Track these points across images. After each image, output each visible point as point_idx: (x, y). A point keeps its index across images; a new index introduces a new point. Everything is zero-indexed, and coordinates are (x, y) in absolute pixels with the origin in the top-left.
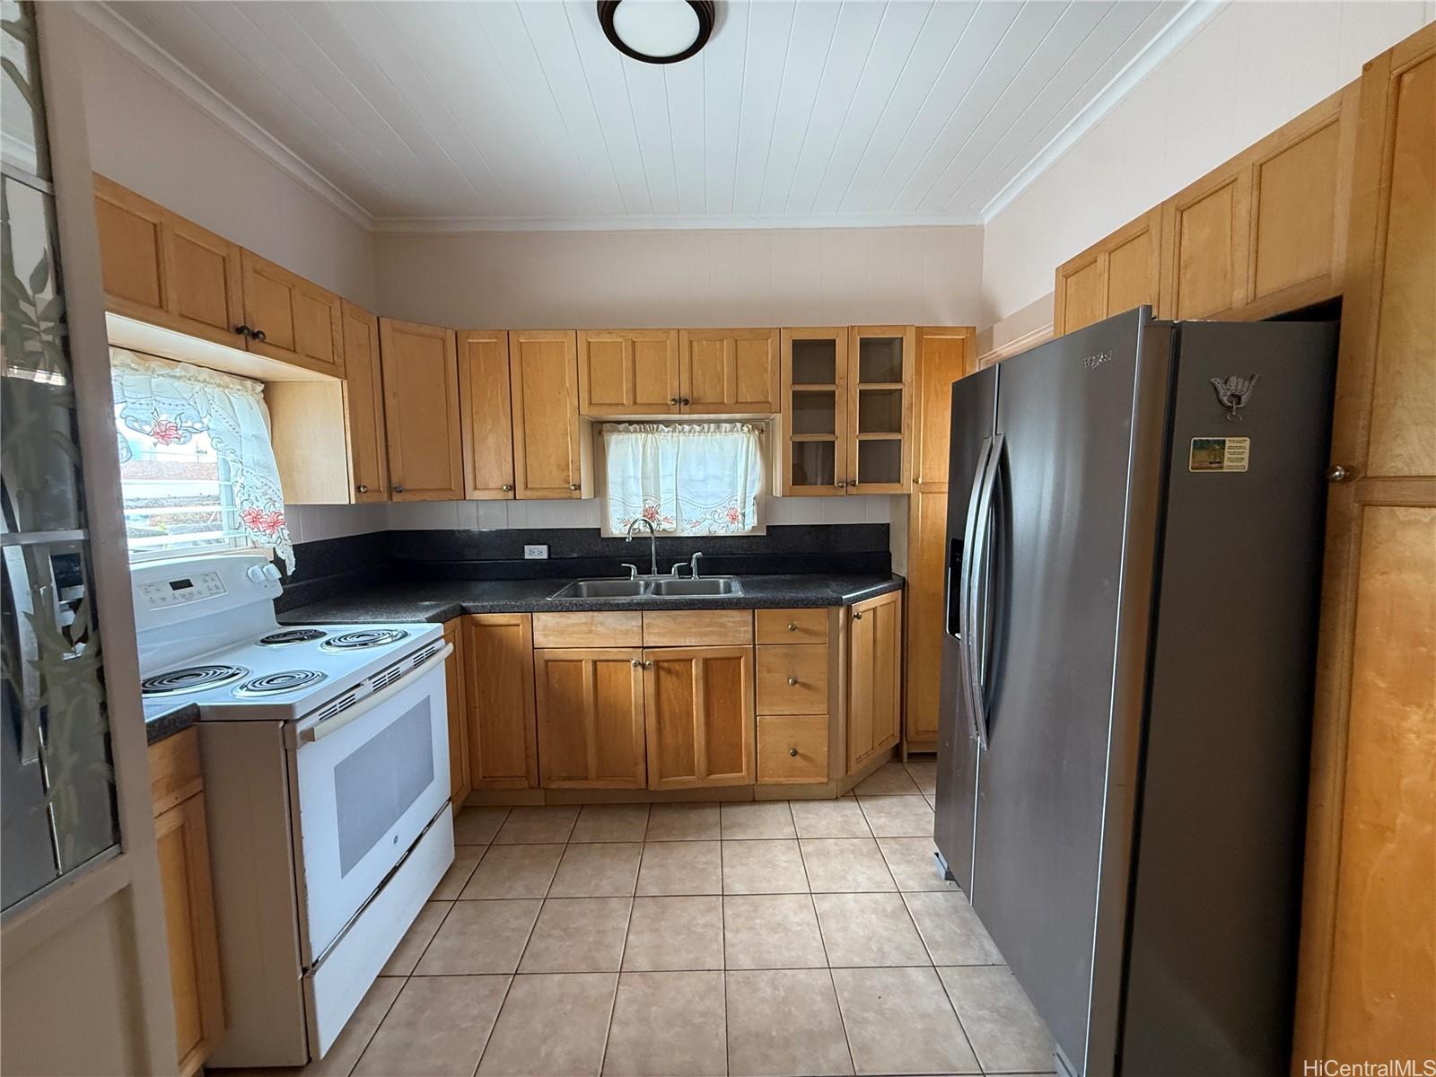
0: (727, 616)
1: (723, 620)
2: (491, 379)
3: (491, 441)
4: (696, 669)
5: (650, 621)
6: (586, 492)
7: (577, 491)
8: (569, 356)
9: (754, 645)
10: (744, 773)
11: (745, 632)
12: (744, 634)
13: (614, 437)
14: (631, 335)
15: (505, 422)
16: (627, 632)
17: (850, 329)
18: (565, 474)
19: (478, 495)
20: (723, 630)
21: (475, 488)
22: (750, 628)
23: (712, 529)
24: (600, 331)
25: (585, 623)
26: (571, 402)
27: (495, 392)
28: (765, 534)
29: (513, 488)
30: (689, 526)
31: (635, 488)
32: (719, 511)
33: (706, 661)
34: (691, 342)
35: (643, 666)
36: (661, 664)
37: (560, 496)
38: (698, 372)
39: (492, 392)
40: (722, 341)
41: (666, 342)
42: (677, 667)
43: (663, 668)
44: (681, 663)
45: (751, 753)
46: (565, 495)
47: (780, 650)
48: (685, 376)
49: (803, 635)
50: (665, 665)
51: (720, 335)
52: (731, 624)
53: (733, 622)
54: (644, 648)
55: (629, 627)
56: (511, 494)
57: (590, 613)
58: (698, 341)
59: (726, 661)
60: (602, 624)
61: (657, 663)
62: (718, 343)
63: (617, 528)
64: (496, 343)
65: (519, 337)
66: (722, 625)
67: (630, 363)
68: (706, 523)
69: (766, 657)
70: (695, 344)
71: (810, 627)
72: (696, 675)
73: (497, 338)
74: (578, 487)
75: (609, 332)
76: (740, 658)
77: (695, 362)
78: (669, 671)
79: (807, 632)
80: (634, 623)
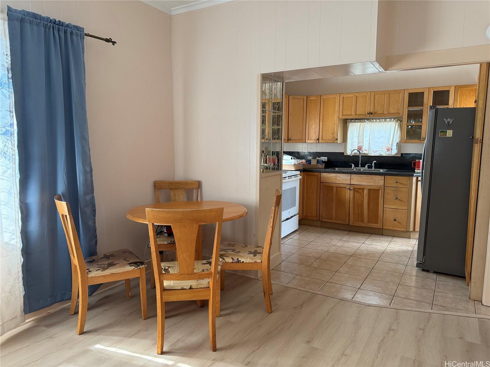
0: (376, 177)
1: (375, 178)
2: (315, 109)
3: (314, 126)
4: (366, 192)
5: (353, 177)
6: (339, 141)
7: (337, 141)
8: (337, 101)
9: (384, 186)
10: (379, 224)
11: (382, 182)
12: (381, 183)
13: (350, 124)
14: (356, 94)
15: (318, 121)
16: (346, 180)
17: (429, 88)
18: (333, 136)
19: (309, 141)
20: (375, 181)
21: (308, 140)
22: (383, 181)
23: (381, 154)
24: (347, 94)
25: (335, 177)
26: (337, 115)
27: (316, 113)
28: (400, 156)
29: (318, 139)
30: (373, 152)
31: (356, 140)
32: (384, 148)
33: (369, 190)
34: (375, 95)
35: (350, 189)
36: (355, 189)
37: (331, 142)
38: (376, 104)
39: (315, 112)
40: (385, 94)
41: (367, 96)
42: (360, 191)
43: (356, 191)
44: (361, 190)
45: (381, 218)
46: (333, 142)
47: (392, 189)
48: (372, 106)
49: (400, 184)
50: (356, 190)
51: (384, 93)
52: (377, 180)
53: (378, 179)
54: (350, 184)
55: (347, 179)
56: (318, 141)
57: (336, 174)
58: (377, 95)
59: (375, 190)
60: (339, 177)
61: (354, 189)
62: (384, 95)
63: (349, 153)
64: (317, 99)
65: (323, 97)
66: (374, 180)
67: (355, 103)
68: (379, 152)
69: (388, 190)
70: (376, 96)
71: (402, 182)
72: (365, 194)
73: (317, 97)
74: (337, 139)
75: (349, 93)
76: (379, 190)
77: (376, 101)
78: (357, 192)
79: (402, 184)
80: (348, 177)
